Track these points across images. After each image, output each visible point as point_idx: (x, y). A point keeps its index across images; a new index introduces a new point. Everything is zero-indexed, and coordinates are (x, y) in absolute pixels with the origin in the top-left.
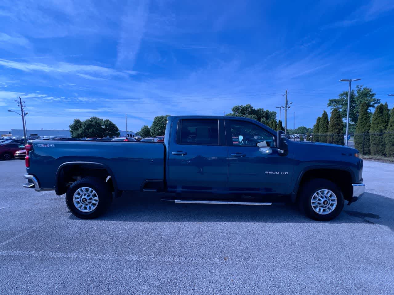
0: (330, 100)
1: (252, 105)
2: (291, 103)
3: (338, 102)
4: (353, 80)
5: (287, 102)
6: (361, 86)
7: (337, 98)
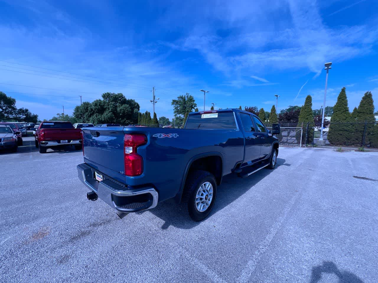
0: (173, 100)
1: (124, 95)
2: (158, 99)
3: (178, 102)
4: (206, 91)
5: (154, 97)
6: (189, 94)
7: (177, 99)
